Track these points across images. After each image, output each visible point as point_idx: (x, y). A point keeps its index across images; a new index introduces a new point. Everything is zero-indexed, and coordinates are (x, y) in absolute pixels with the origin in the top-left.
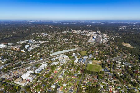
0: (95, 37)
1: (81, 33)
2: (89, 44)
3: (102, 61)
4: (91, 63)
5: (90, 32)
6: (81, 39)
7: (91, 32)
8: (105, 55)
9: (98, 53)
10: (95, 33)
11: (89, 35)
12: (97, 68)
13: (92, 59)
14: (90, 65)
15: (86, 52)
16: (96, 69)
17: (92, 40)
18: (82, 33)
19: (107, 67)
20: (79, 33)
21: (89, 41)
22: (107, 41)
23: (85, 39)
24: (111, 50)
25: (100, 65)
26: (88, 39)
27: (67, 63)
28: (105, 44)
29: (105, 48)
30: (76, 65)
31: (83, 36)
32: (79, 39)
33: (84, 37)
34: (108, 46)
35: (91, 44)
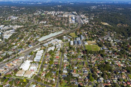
0: (74, 18)
1: (56, 14)
2: (72, 25)
3: (96, 40)
4: (86, 44)
5: (65, 13)
6: (60, 21)
7: (67, 13)
8: (95, 35)
9: (87, 34)
10: (71, 14)
11: (66, 17)
12: (95, 47)
13: (86, 40)
14: (87, 46)
15: (74, 34)
16: (95, 49)
17: (72, 21)
18: (58, 15)
19: (104, 46)
20: (53, 14)
21: (70, 22)
22: (88, 21)
23: (64, 20)
24: (97, 30)
25: (96, 44)
26: (67, 20)
27: (63, 47)
28: (87, 24)
29: (90, 28)
30: (74, 48)
31: (60, 17)
32: (57, 21)
33: (62, 18)
34: (91, 26)
35: (74, 26)
